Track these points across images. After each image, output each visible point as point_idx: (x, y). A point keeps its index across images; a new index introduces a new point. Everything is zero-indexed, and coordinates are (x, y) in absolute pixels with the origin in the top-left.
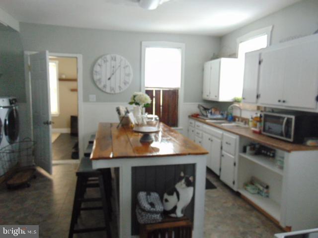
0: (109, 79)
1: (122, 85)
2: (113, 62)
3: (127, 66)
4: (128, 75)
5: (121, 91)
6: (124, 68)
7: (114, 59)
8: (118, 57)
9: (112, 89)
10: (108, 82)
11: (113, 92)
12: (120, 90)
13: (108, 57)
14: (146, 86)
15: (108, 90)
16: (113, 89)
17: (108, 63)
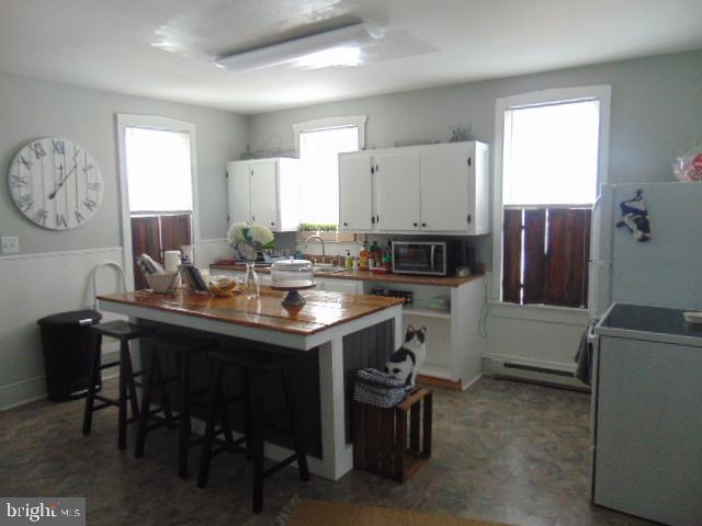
0: (52, 196)
1: (83, 210)
2: (59, 157)
3: (91, 167)
4: (95, 187)
5: (82, 222)
6: (85, 170)
7: (59, 149)
8: (68, 145)
9: (60, 220)
10: (49, 203)
11: (62, 227)
12: (79, 221)
13: (46, 145)
14: (132, 209)
15: (50, 223)
16: (63, 219)
17: (46, 160)
